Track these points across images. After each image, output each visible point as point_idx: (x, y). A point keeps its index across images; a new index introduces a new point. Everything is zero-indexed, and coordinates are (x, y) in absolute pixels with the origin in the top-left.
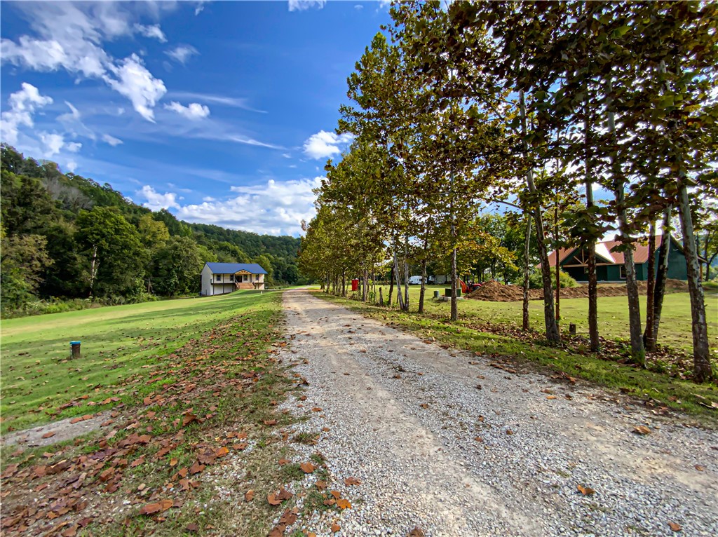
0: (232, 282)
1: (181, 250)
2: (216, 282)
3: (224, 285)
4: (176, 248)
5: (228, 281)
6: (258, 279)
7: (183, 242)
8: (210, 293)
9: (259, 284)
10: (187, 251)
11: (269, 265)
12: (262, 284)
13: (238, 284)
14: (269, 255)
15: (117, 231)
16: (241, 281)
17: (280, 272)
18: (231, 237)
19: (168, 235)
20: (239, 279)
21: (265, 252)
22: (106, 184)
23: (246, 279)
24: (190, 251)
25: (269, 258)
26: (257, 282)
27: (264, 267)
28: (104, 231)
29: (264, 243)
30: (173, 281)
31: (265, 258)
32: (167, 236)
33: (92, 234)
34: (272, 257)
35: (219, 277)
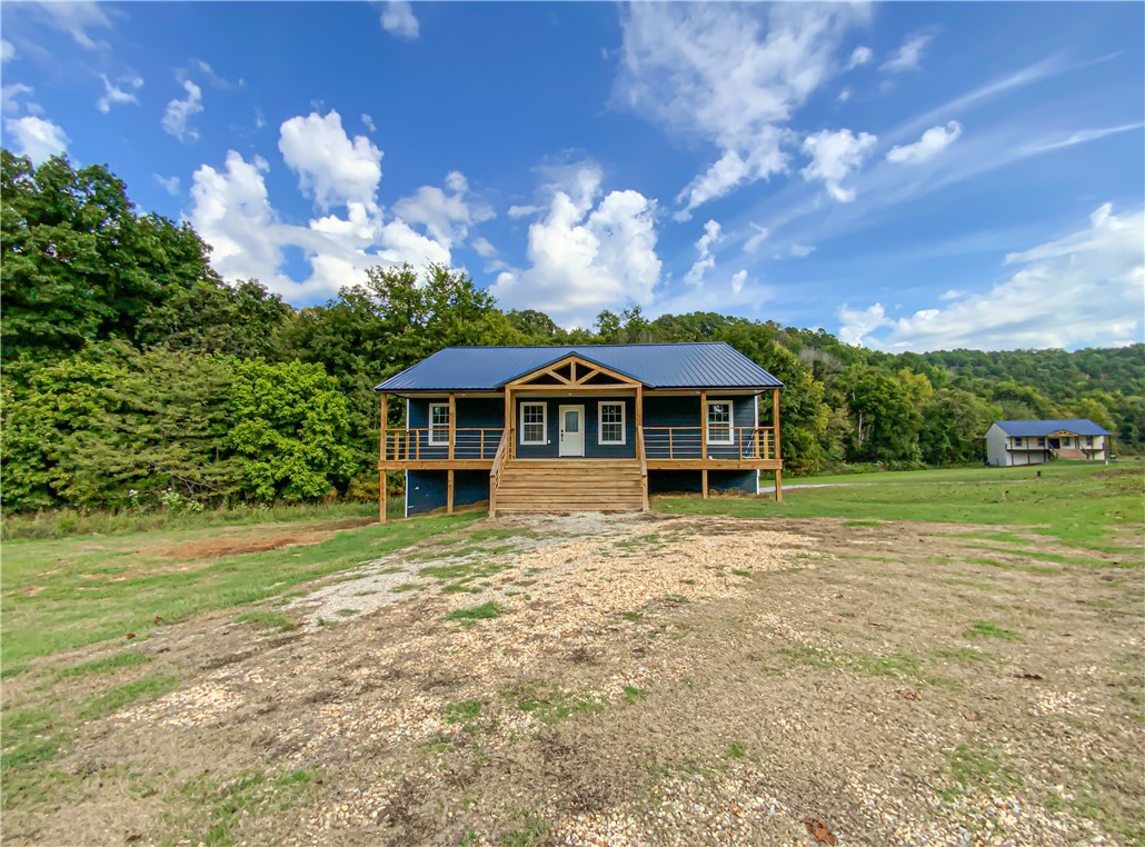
0: (1042, 448)
1: (953, 407)
2: (1015, 448)
3: (1029, 453)
4: (947, 405)
5: (1034, 446)
6: (1090, 443)
7: (955, 397)
8: (1005, 462)
9: (1094, 452)
10: (962, 408)
11: (1104, 414)
12: (1099, 451)
13: (1055, 452)
14: (1102, 395)
15: (892, 396)
16: (1059, 447)
17: (1135, 427)
18: (1000, 365)
19: (931, 389)
20: (1055, 443)
21: (1090, 387)
22: (820, 330)
23: (1067, 444)
24: (967, 407)
25: (1102, 400)
26: (1090, 448)
27: (1097, 420)
28: (881, 396)
29: (1083, 369)
30: (945, 446)
31: (1093, 402)
32: (931, 392)
33: (871, 401)
34: (1108, 396)
35: (1018, 440)
